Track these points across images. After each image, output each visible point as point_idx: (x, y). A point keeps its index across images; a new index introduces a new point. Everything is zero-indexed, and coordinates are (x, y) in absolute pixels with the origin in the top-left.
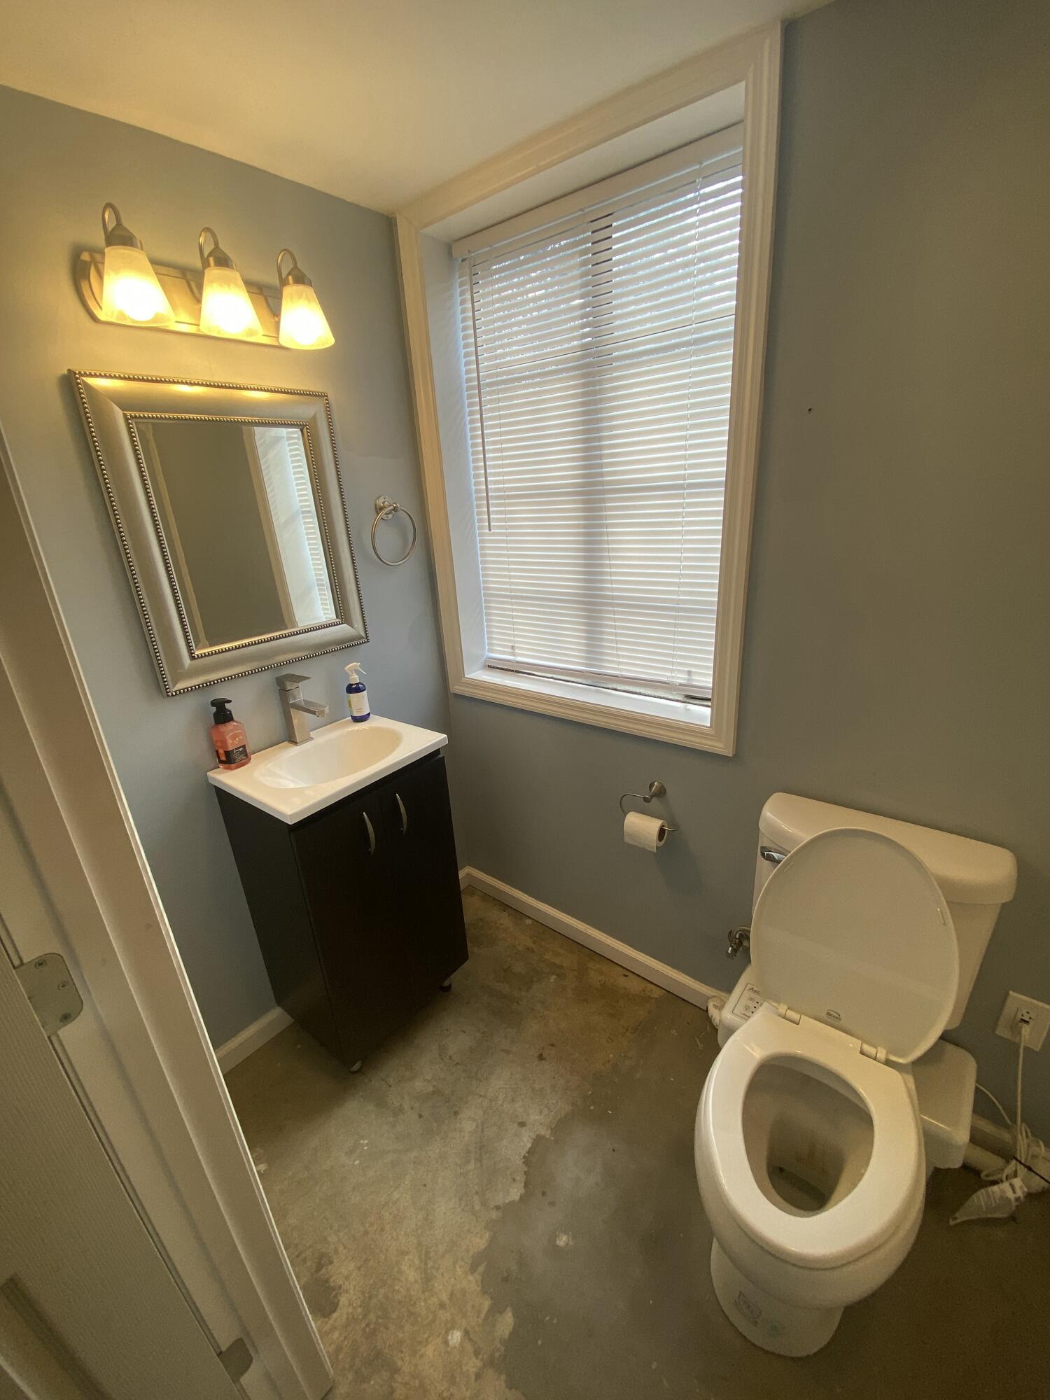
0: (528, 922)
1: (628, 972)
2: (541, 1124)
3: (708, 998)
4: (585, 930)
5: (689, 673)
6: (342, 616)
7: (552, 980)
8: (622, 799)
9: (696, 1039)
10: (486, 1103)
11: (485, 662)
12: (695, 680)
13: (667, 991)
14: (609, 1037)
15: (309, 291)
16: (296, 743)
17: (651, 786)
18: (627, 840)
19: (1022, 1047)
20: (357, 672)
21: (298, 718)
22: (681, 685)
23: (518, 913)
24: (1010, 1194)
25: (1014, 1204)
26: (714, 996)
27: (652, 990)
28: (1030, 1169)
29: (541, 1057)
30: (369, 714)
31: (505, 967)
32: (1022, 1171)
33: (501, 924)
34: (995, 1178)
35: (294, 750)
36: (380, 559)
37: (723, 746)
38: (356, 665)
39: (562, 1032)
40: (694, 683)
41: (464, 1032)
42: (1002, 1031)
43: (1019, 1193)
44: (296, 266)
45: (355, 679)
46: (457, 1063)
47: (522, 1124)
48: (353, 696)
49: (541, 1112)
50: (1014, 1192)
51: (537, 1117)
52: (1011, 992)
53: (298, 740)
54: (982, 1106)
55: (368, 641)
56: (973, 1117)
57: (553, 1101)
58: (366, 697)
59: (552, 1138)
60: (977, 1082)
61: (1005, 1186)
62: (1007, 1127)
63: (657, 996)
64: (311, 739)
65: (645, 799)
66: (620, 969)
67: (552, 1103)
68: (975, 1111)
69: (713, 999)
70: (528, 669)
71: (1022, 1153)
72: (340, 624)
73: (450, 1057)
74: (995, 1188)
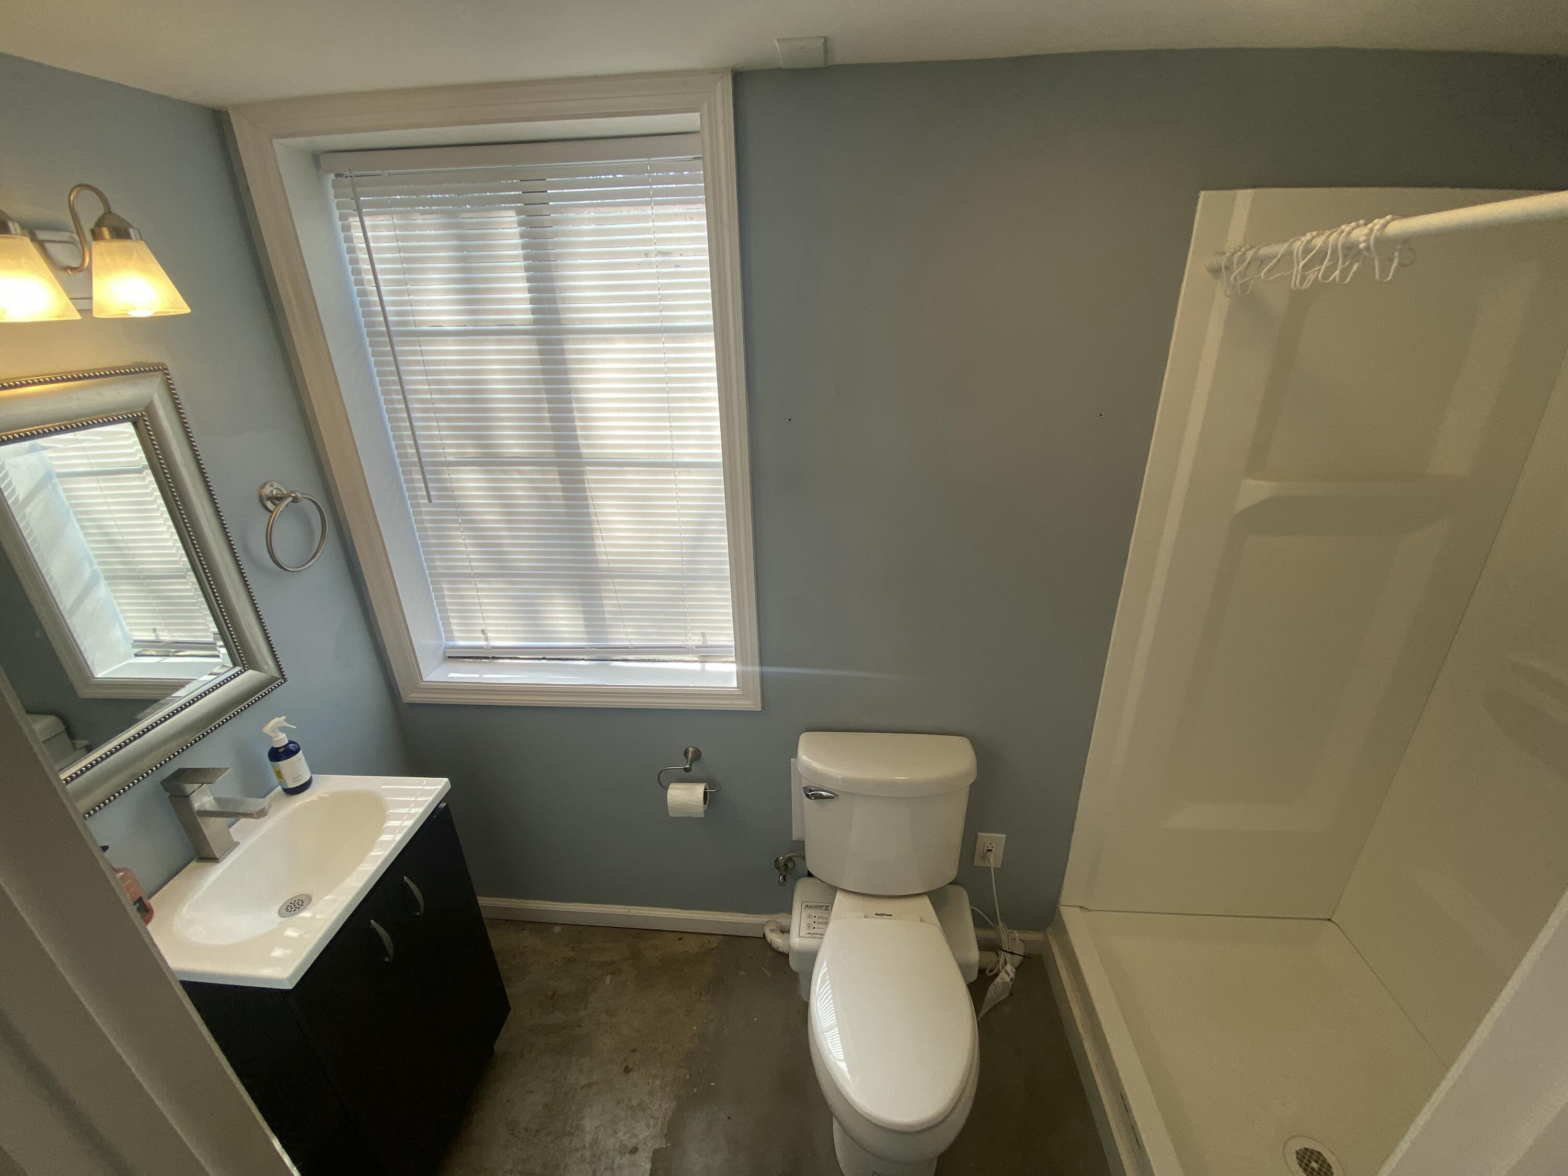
0: (557, 929)
1: (681, 935)
2: (653, 1137)
3: (763, 926)
4: (629, 912)
5: (703, 634)
6: (242, 661)
7: (608, 981)
8: (660, 774)
9: (763, 969)
10: (588, 1154)
11: (445, 653)
12: (710, 641)
13: (723, 935)
14: (687, 1011)
15: (139, 248)
16: (214, 860)
17: (686, 753)
18: (671, 814)
19: (992, 869)
20: (282, 729)
21: (212, 828)
22: (697, 647)
23: (541, 926)
24: (1007, 979)
25: (1011, 984)
26: (767, 922)
27: (709, 941)
28: (1012, 953)
29: (627, 1070)
30: (311, 777)
31: (550, 994)
32: (1008, 956)
33: (525, 947)
34: (995, 971)
35: (216, 872)
36: (282, 568)
37: (752, 703)
38: (279, 722)
39: (639, 1031)
40: (709, 643)
41: (531, 1092)
42: (978, 862)
43: (1012, 975)
44: (108, 212)
45: (282, 740)
46: (537, 1131)
47: (634, 1150)
48: (284, 765)
49: (648, 1126)
50: (1009, 976)
51: (646, 1134)
52: (979, 834)
53: (217, 855)
54: (979, 923)
55: (285, 681)
56: (975, 930)
57: (655, 1108)
58: (303, 759)
59: (669, 1145)
60: (970, 905)
61: (1003, 975)
62: (992, 928)
63: (715, 945)
64: (236, 844)
65: (686, 770)
66: (673, 934)
67: (655, 1110)
68: (975, 926)
69: (768, 924)
70: (507, 653)
71: (1005, 944)
72: (242, 673)
73: (526, 1129)
74: (998, 979)
